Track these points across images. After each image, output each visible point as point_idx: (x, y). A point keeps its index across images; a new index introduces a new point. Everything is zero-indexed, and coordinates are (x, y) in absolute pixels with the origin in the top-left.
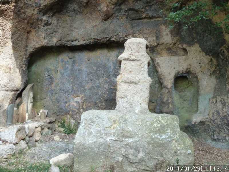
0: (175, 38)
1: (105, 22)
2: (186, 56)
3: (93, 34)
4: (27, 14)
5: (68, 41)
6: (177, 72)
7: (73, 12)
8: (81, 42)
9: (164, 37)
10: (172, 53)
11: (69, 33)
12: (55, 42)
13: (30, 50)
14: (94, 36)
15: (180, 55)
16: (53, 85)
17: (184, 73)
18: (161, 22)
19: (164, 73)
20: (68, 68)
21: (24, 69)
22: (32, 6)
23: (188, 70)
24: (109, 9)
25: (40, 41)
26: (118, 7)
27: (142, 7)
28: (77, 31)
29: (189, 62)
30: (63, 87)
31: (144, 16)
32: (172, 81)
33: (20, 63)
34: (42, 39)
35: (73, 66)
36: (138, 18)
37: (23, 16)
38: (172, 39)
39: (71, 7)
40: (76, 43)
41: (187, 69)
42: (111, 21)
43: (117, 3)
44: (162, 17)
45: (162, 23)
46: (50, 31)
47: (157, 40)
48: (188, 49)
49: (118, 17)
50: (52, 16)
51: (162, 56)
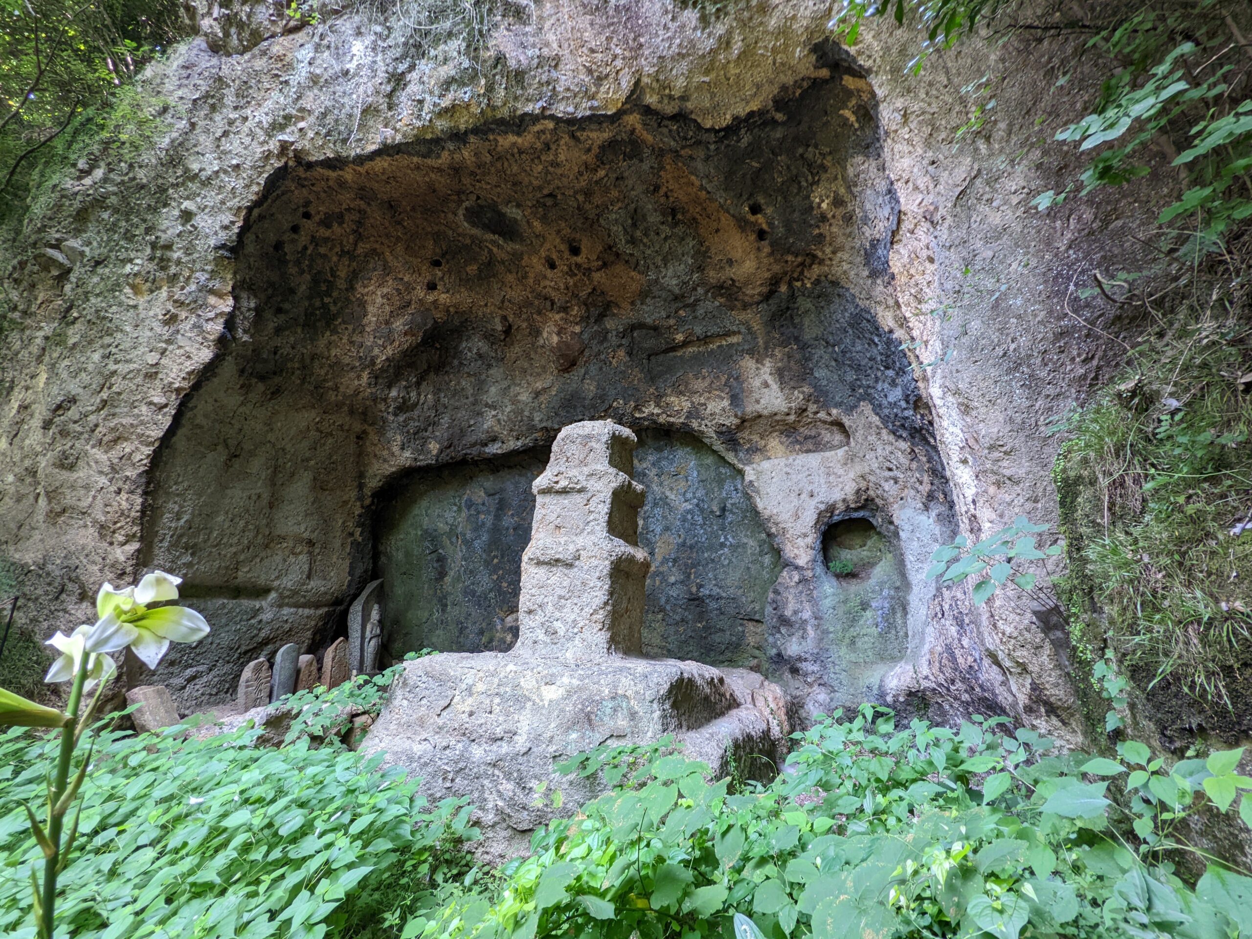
0: (796, 392)
1: (566, 375)
2: (846, 448)
3: (537, 417)
4: (342, 389)
5: (474, 445)
6: (822, 507)
7: (480, 362)
8: (513, 444)
9: (756, 395)
10: (801, 443)
11: (472, 422)
12: (435, 452)
13: (373, 483)
14: (541, 421)
15: (833, 448)
16: (448, 579)
17: (856, 509)
18: (740, 348)
19: (777, 515)
20: (483, 524)
21: (360, 539)
22: (352, 368)
23: (864, 497)
24: (567, 338)
25: (393, 454)
26: (596, 328)
27: (664, 314)
28: (493, 413)
29: (858, 468)
30: (473, 584)
31: (680, 337)
32: (812, 538)
33: (344, 523)
34: (396, 449)
35: (498, 517)
36: (664, 347)
37: (332, 397)
38: (788, 399)
39: (470, 350)
40: (495, 449)
41: (858, 491)
42: (583, 371)
43: (588, 317)
44: (739, 333)
45: (743, 350)
46: (417, 424)
47: (737, 406)
48: (846, 421)
49: (603, 357)
50: (418, 384)
51: (769, 458)
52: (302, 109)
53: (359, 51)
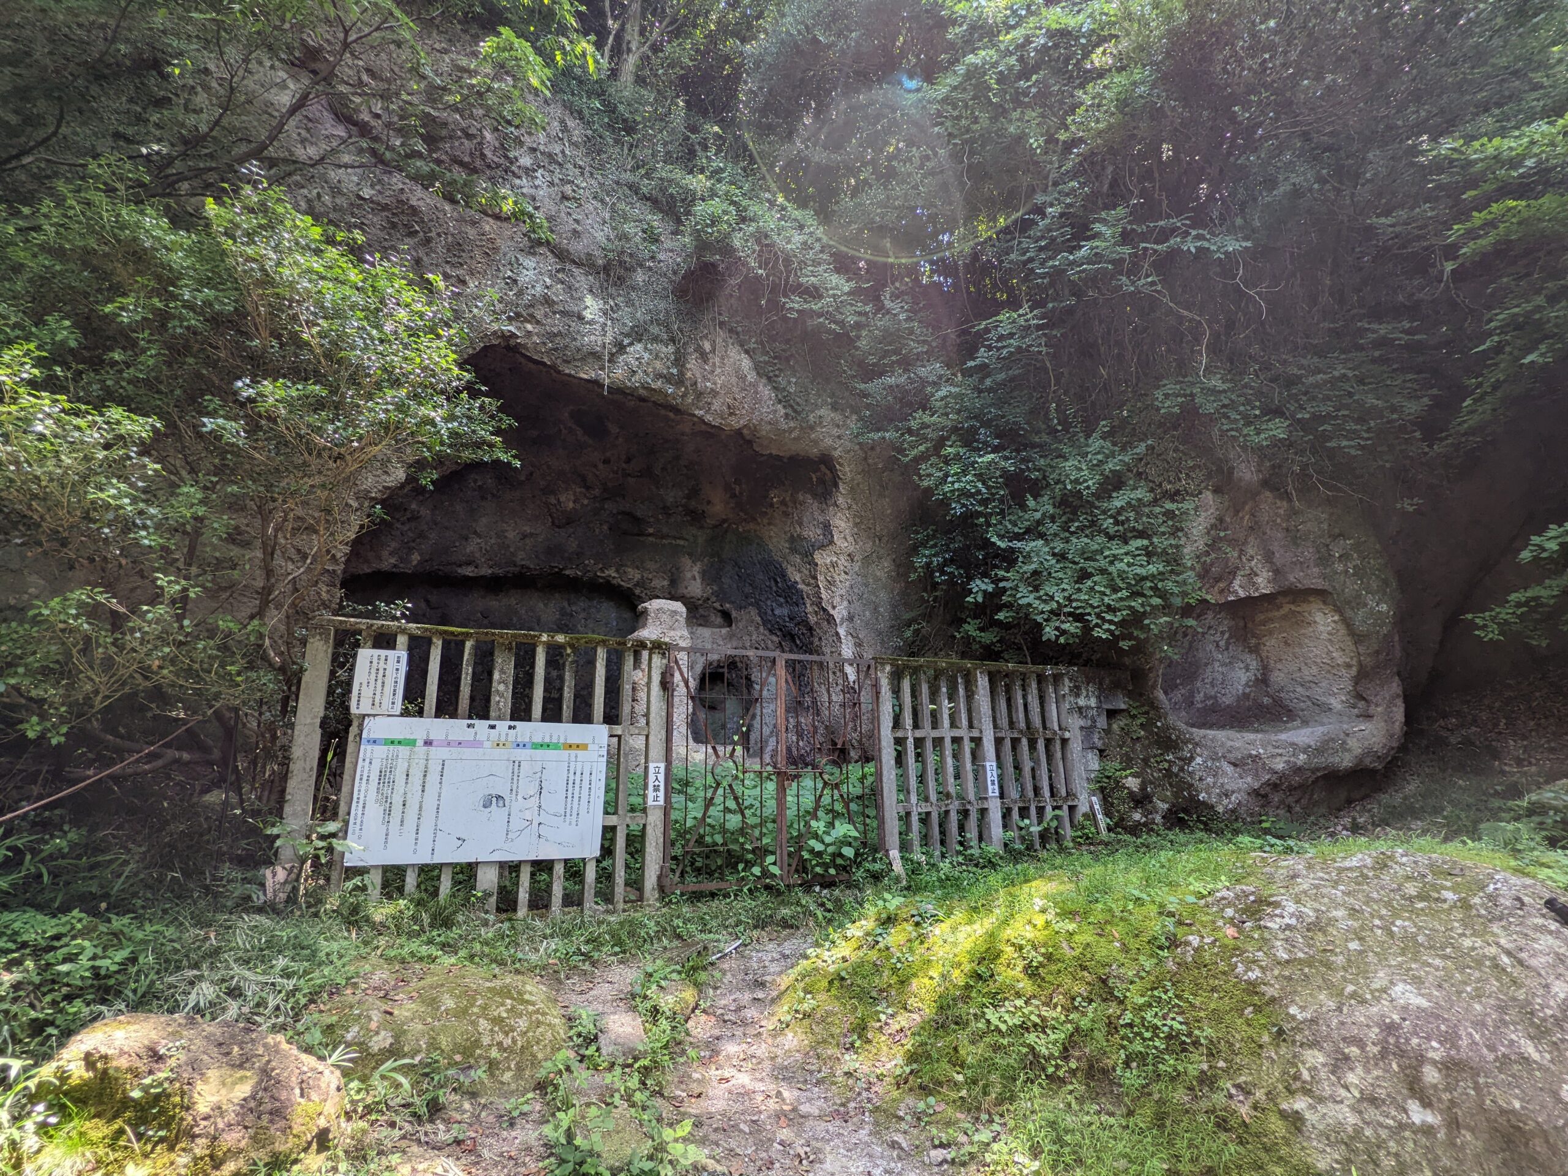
0: (709, 587)
1: (557, 530)
2: (728, 629)
5: (450, 563)
6: (707, 663)
9: (686, 583)
10: (701, 620)
11: (457, 544)
12: (414, 563)
14: (522, 560)
15: (715, 626)
23: (731, 661)
26: (598, 505)
27: (648, 513)
28: (478, 540)
29: (735, 643)
36: (638, 532)
41: (729, 658)
42: (572, 531)
43: (599, 498)
44: (688, 540)
45: (686, 552)
48: (734, 614)
49: (591, 525)
52: (532, 316)
53: (592, 307)
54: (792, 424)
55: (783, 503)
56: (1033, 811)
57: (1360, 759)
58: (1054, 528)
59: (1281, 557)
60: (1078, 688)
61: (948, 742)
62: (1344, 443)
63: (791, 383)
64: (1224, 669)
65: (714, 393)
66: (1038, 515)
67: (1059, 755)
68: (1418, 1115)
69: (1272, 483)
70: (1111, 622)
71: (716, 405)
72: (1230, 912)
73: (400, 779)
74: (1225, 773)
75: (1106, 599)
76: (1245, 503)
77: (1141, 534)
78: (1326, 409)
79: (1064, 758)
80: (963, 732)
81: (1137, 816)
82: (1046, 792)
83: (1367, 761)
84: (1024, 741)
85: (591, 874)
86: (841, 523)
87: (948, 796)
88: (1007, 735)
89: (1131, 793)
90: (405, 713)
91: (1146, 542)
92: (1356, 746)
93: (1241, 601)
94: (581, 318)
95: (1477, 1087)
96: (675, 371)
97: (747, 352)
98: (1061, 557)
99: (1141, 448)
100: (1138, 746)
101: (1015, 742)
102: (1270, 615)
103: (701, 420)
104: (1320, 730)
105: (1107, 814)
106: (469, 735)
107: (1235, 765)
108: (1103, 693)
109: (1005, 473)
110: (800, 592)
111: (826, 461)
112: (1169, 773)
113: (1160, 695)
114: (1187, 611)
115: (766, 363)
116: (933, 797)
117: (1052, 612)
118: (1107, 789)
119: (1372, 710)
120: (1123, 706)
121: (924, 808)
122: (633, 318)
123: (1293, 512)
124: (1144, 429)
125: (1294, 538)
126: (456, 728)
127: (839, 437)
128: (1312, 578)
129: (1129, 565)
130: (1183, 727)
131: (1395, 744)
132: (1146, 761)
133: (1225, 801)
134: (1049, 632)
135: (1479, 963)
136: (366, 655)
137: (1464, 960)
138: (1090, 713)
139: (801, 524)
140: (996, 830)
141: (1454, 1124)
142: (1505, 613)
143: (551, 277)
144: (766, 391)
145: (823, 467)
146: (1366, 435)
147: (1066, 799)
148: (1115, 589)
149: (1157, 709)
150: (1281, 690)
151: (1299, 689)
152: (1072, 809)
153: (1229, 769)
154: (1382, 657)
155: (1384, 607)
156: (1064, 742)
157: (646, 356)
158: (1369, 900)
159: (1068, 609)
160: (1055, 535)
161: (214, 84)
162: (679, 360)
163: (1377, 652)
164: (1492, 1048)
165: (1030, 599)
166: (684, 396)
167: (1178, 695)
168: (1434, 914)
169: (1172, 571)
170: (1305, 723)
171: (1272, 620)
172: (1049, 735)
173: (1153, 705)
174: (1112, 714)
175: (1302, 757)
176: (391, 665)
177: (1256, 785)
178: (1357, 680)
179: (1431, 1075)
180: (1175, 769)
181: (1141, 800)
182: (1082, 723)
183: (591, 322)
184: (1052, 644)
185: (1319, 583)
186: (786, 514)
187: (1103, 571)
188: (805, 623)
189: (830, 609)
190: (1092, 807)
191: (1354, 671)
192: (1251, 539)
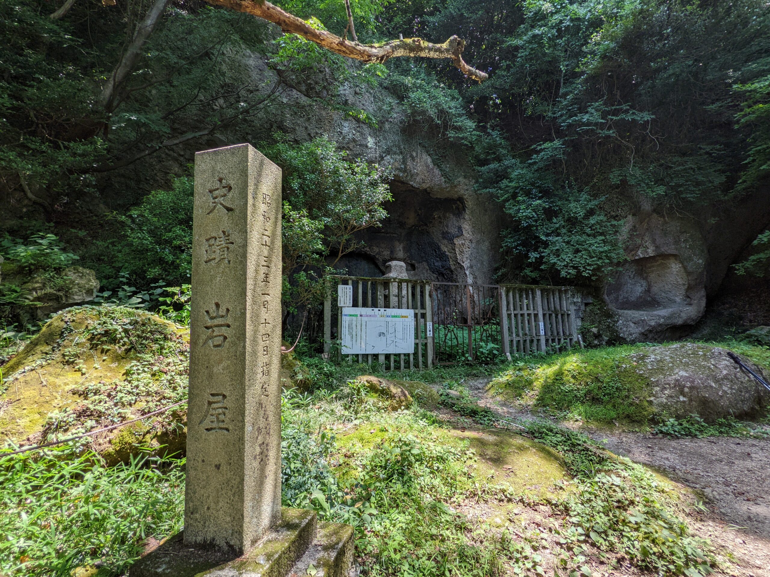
36: (377, 231)
38: (404, 255)
44: (398, 234)
45: (397, 239)
48: (416, 265)
52: (349, 147)
53: (371, 141)
54: (447, 185)
55: (439, 217)
56: (557, 340)
57: (685, 321)
58: (564, 231)
59: (658, 241)
60: (574, 295)
61: (526, 315)
62: (689, 195)
63: (447, 167)
64: (632, 286)
65: (417, 174)
66: (557, 225)
67: (566, 320)
68: (682, 399)
69: (657, 211)
70: (589, 270)
71: (418, 179)
72: (635, 359)
73: (354, 327)
74: (631, 327)
75: (587, 261)
76: (645, 219)
77: (601, 234)
78: (681, 181)
79: (568, 321)
80: (531, 312)
81: (596, 342)
82: (562, 334)
83: (689, 321)
84: (554, 315)
85: (412, 357)
86: (466, 227)
87: (526, 334)
88: (548, 313)
89: (594, 334)
90: (353, 306)
91: (603, 238)
92: (684, 316)
93: (641, 259)
94: (367, 146)
95: (698, 392)
96: (403, 166)
97: (429, 155)
98: (568, 243)
99: (603, 198)
100: (597, 317)
101: (550, 315)
102: (653, 264)
103: (412, 186)
104: (670, 310)
105: (584, 341)
106: (372, 313)
107: (635, 323)
108: (584, 296)
109: (544, 208)
110: (447, 256)
111: (461, 200)
112: (609, 326)
113: (606, 297)
114: (618, 264)
115: (437, 159)
116: (521, 335)
117: (564, 266)
118: (584, 333)
119: (692, 302)
120: (591, 302)
121: (518, 339)
122: (386, 145)
123: (666, 222)
124: (603, 188)
125: (665, 233)
126: (368, 311)
127: (467, 190)
128: (671, 249)
129: (597, 247)
130: (615, 309)
131: (700, 315)
132: (600, 322)
133: (630, 337)
134: (563, 274)
135: (704, 367)
136: (340, 287)
137: (700, 367)
138: (578, 304)
139: (447, 227)
140: (543, 347)
141: (691, 400)
142: (748, 264)
143: (355, 130)
144: (437, 171)
145: (458, 202)
146: (697, 192)
147: (569, 336)
148: (592, 257)
149: (604, 302)
150: (655, 294)
151: (663, 294)
152: (571, 340)
153: (632, 325)
154: (698, 281)
155: (700, 261)
156: (568, 315)
157: (392, 161)
158: (676, 355)
159: (571, 265)
160: (565, 234)
161: (227, 60)
162: (404, 162)
163: (696, 279)
164: (703, 384)
165: (555, 261)
166: (407, 176)
167: (612, 297)
168: (695, 357)
169: (614, 249)
170: (665, 307)
171: (653, 266)
172: (563, 312)
173: (603, 301)
174: (587, 304)
175: (662, 320)
176: (348, 290)
177: (643, 331)
178: (687, 290)
179: (686, 390)
180: (611, 325)
181: (597, 336)
182: (575, 308)
183: (371, 148)
184: (565, 279)
185: (674, 252)
186: (440, 222)
187: (586, 250)
188: (450, 269)
189: (461, 263)
190: (578, 339)
191: (686, 287)
192: (647, 234)
